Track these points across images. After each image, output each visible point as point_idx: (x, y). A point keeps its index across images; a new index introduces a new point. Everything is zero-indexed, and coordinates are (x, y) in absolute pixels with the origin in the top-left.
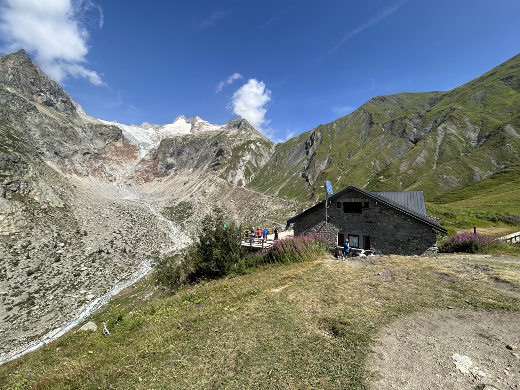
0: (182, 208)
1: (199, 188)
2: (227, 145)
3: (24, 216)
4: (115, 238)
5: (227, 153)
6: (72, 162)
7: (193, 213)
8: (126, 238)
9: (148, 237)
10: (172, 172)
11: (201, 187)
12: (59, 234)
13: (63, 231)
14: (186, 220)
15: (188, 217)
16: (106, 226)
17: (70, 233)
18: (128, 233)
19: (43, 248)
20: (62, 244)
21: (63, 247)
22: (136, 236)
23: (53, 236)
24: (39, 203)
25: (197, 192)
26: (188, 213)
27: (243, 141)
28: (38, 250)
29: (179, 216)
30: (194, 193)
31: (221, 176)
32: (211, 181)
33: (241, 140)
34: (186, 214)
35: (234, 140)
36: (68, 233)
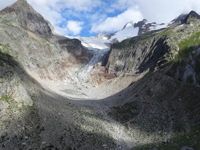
0: (127, 108)
1: (145, 87)
2: (174, 40)
3: (6, 113)
4: (65, 135)
5: (173, 49)
6: (47, 71)
7: (138, 114)
8: (73, 135)
9: (92, 136)
10: (120, 74)
11: (146, 86)
12: (25, 129)
13: (29, 126)
14: (130, 121)
15: (132, 117)
16: (60, 124)
17: (33, 128)
18: (77, 131)
19: (14, 139)
20: (26, 137)
21: (26, 140)
22: (82, 134)
23: (22, 130)
24: (17, 103)
25: (142, 92)
26: (133, 114)
27: (191, 34)
28: (11, 140)
29: (124, 116)
30: (139, 92)
31: (168, 74)
32: (156, 79)
33: (189, 33)
34: (131, 114)
35: (181, 34)
36: (32, 128)
